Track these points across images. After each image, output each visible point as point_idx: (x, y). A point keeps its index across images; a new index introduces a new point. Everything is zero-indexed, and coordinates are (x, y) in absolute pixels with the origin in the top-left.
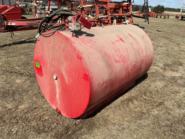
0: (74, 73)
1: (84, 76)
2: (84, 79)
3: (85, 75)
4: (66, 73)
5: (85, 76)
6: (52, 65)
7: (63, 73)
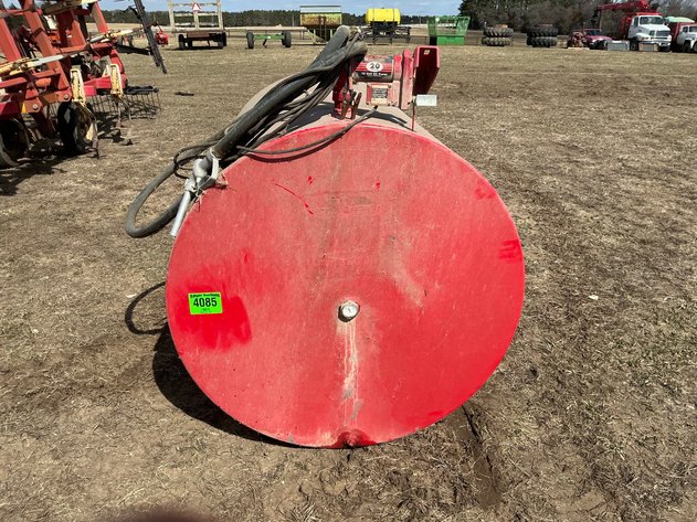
0: (454, 256)
1: (502, 250)
2: (503, 260)
3: (508, 243)
4: (411, 272)
5: (511, 246)
6: (323, 267)
7: (396, 276)
